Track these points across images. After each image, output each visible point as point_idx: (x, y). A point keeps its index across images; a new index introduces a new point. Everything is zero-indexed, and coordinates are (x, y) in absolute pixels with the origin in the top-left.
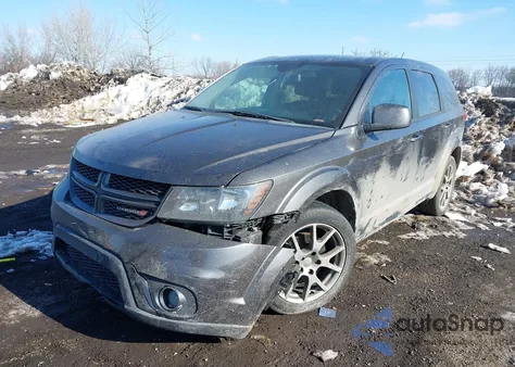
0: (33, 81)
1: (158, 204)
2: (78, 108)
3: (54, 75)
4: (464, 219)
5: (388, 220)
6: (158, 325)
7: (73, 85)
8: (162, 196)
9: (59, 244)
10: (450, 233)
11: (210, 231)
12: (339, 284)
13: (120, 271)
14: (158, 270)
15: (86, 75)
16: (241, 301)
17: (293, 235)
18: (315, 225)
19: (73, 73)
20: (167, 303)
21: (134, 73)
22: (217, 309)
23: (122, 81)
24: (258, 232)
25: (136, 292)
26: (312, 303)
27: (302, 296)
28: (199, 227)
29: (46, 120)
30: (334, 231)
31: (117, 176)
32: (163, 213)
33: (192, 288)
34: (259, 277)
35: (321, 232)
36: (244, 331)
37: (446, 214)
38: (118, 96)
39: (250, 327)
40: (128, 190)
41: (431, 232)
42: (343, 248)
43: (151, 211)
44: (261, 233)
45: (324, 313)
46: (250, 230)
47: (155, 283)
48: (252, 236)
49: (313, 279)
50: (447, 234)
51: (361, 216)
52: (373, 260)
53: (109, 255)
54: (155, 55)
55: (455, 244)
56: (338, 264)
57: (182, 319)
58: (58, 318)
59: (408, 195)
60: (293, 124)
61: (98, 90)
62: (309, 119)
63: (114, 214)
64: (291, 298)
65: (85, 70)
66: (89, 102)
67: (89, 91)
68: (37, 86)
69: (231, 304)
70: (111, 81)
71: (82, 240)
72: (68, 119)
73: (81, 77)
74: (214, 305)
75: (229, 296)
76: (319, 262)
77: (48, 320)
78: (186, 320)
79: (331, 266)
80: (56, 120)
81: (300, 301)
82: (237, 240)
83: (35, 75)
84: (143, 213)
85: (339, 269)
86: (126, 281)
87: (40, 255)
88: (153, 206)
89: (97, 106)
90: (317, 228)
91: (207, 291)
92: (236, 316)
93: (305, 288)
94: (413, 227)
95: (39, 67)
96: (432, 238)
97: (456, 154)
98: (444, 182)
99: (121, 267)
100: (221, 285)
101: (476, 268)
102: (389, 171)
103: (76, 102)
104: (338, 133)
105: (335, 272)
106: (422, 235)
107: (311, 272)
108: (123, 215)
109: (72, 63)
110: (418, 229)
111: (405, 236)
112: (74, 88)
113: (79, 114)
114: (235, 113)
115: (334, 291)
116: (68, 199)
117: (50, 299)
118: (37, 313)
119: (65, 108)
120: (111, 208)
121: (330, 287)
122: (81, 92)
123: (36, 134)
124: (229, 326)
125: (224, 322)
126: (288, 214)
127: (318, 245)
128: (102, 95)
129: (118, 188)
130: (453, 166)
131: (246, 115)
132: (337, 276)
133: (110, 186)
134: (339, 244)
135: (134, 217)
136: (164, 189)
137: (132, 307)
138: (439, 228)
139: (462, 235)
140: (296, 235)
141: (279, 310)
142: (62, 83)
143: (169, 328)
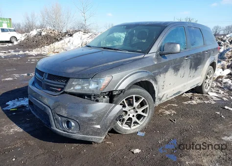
0: (35, 36)
1: (65, 86)
2: (52, 47)
3: (43, 34)
4: (217, 95)
5: (174, 95)
6: (64, 135)
7: (51, 37)
8: (66, 82)
9: (30, 103)
10: (208, 102)
11: (86, 97)
12: (146, 122)
13: (50, 113)
14: (64, 113)
15: (56, 33)
16: (99, 127)
17: (124, 100)
18: (134, 96)
19: (51, 32)
20: (68, 126)
21: (76, 31)
22: (88, 129)
23: (71, 35)
24: (107, 98)
25: (56, 121)
26: (134, 129)
27: (130, 126)
28: (81, 96)
29: (39, 53)
30: (143, 98)
31: (50, 75)
32: (67, 90)
33: (77, 121)
34: (107, 116)
35: (137, 99)
36: (101, 139)
37: (209, 93)
38: (69, 42)
39: (103, 138)
40: (54, 80)
41: (199, 101)
42: (148, 106)
43: (62, 89)
44: (108, 98)
45: (140, 134)
46: (104, 97)
47: (63, 118)
48: (104, 100)
49: (135, 119)
50: (206, 102)
51: (159, 92)
52: (168, 112)
53: (46, 106)
54: (87, 23)
55: (209, 106)
56: (146, 113)
57: (73, 133)
58: (29, 132)
59: (185, 84)
60: (127, 52)
61: (61, 39)
62: (135, 50)
63: (49, 90)
64: (125, 127)
65: (56, 31)
66: (57, 45)
67: (58, 40)
68: (36, 38)
69: (94, 128)
70: (67, 35)
71: (37, 101)
72: (47, 52)
73: (55, 34)
74: (87, 128)
75: (93, 124)
76: (137, 112)
77: (25, 133)
78: (75, 133)
79: (142, 114)
80: (43, 53)
81: (129, 128)
82: (97, 101)
83: (36, 33)
84: (59, 90)
85: (146, 115)
86: (52, 117)
87: (27, 108)
88: (63, 86)
89: (60, 46)
90: (135, 97)
91: (84, 122)
92: (97, 133)
93: (131, 123)
94: (191, 99)
95: (38, 30)
96: (199, 104)
97: (213, 65)
98: (207, 78)
99: (50, 111)
100: (90, 119)
101: (216, 117)
102: (173, 73)
103: (51, 45)
104: (146, 56)
105: (145, 116)
106: (194, 102)
107: (133, 116)
108: (52, 90)
109: (51, 28)
110: (193, 100)
111: (186, 103)
112: (51, 39)
113: (52, 50)
114: (104, 48)
115: (144, 125)
116: (33, 84)
117: (28, 125)
118: (22, 130)
119: (47, 47)
120: (48, 88)
121: (142, 123)
122: (54, 40)
123: (34, 59)
124: (94, 137)
125: (92, 135)
126: (119, 90)
127: (136, 104)
128: (62, 41)
129: (50, 79)
130: (212, 71)
131: (109, 49)
132: (146, 118)
133: (48, 79)
134: (146, 104)
135: (56, 91)
136: (67, 79)
137: (54, 128)
138: (203, 99)
139: (213, 103)
140: (126, 100)
141: (119, 132)
142: (47, 37)
143: (69, 137)
